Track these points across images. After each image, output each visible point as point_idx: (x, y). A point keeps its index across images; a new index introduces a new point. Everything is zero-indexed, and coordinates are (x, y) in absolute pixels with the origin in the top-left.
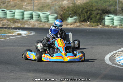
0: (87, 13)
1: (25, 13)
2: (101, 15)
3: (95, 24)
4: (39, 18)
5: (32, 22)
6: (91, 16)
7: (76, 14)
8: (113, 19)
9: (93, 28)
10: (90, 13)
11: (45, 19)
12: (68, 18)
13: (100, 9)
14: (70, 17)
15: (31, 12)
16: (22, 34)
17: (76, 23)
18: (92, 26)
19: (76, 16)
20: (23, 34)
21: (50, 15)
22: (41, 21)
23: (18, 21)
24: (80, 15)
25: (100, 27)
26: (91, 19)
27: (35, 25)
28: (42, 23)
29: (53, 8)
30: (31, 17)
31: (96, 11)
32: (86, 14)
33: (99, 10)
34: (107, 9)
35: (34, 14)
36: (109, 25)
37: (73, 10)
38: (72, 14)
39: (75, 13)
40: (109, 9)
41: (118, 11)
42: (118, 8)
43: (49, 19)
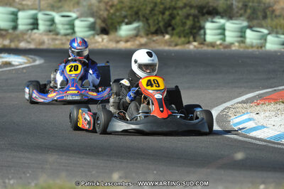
0: (163, 13)
1: (21, 14)
2: (196, 20)
3: (183, 39)
4: (52, 25)
5: (37, 35)
6: (173, 22)
7: (139, 17)
8: (223, 29)
9: (178, 48)
10: (170, 15)
11: (67, 29)
12: (120, 26)
13: (195, 5)
14: (123, 24)
15: (33, 12)
16: (14, 63)
17: (138, 38)
18: (176, 45)
19: (139, 21)
20: (17, 63)
21: (77, 18)
22: (57, 34)
23: (4, 33)
24: (147, 19)
25: (195, 46)
26: (173, 29)
27: (43, 43)
28: (59, 37)
29: (85, 3)
30: (35, 24)
31: (184, 10)
32: (161, 15)
33: (191, 7)
34: (211, 4)
35: (40, 16)
36: (215, 43)
37: (131, 8)
38: (129, 17)
39: (137, 13)
40: (215, 5)
41: (236, 10)
42: (234, 3)
43: (76, 29)
